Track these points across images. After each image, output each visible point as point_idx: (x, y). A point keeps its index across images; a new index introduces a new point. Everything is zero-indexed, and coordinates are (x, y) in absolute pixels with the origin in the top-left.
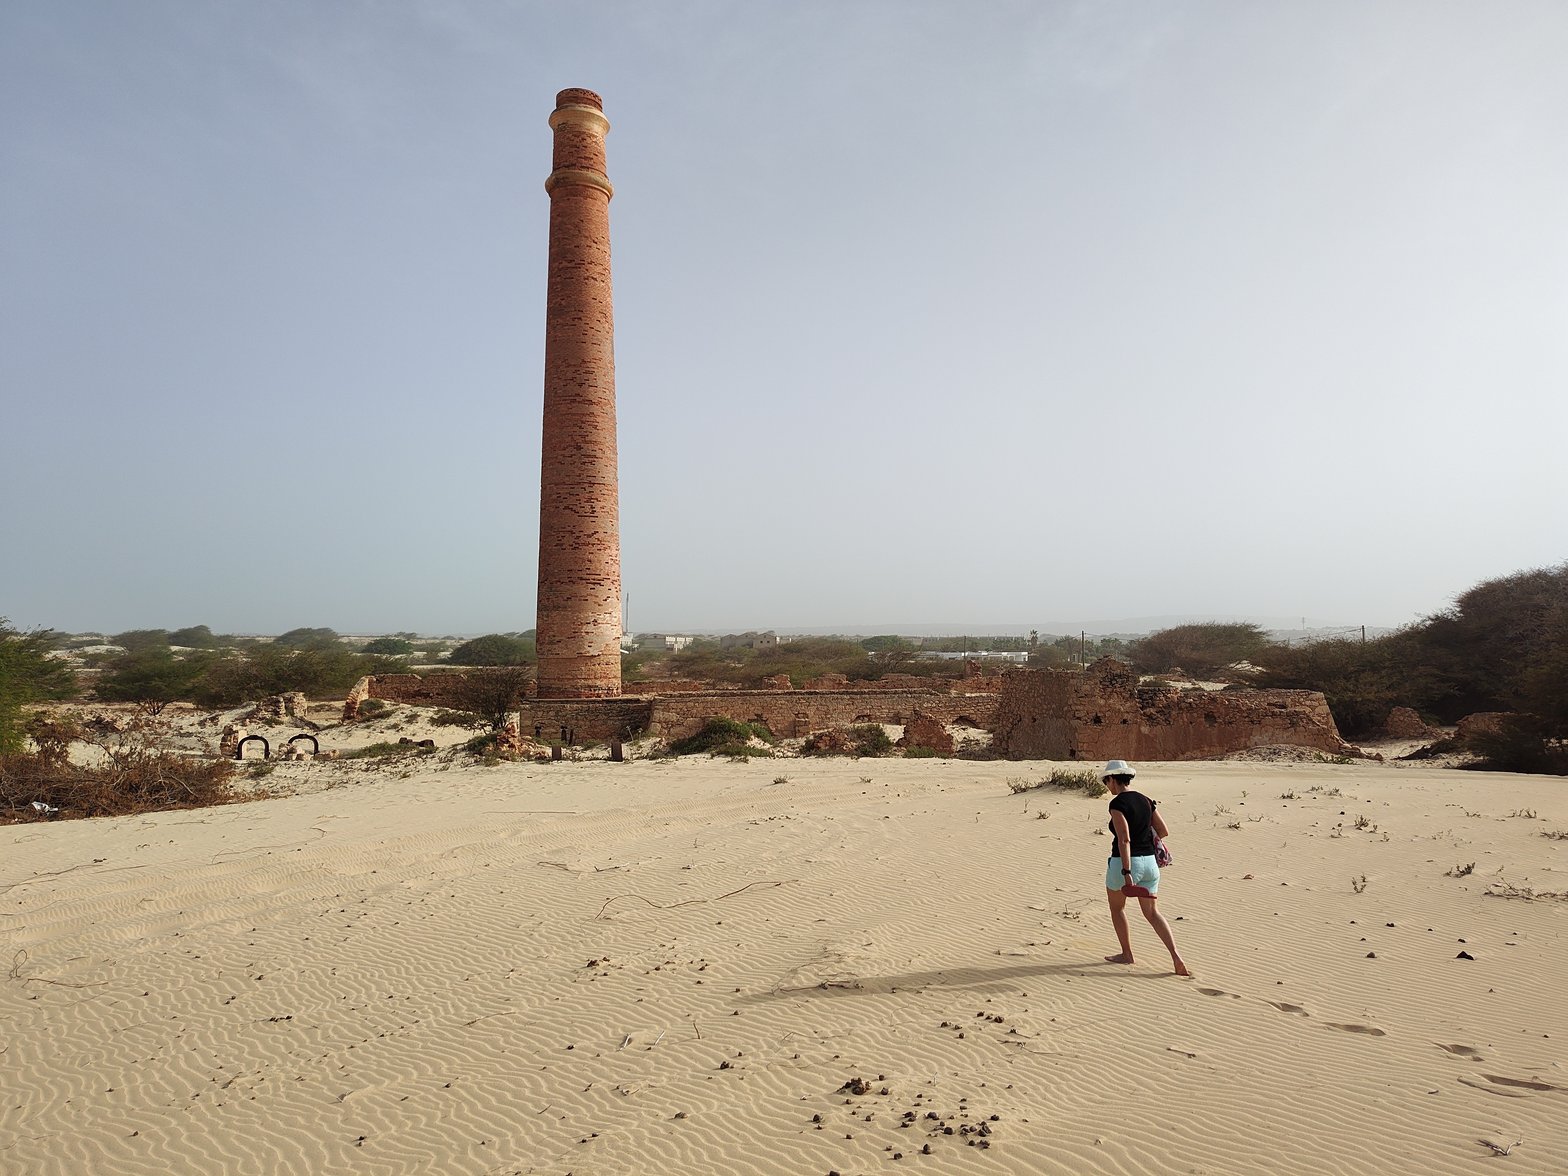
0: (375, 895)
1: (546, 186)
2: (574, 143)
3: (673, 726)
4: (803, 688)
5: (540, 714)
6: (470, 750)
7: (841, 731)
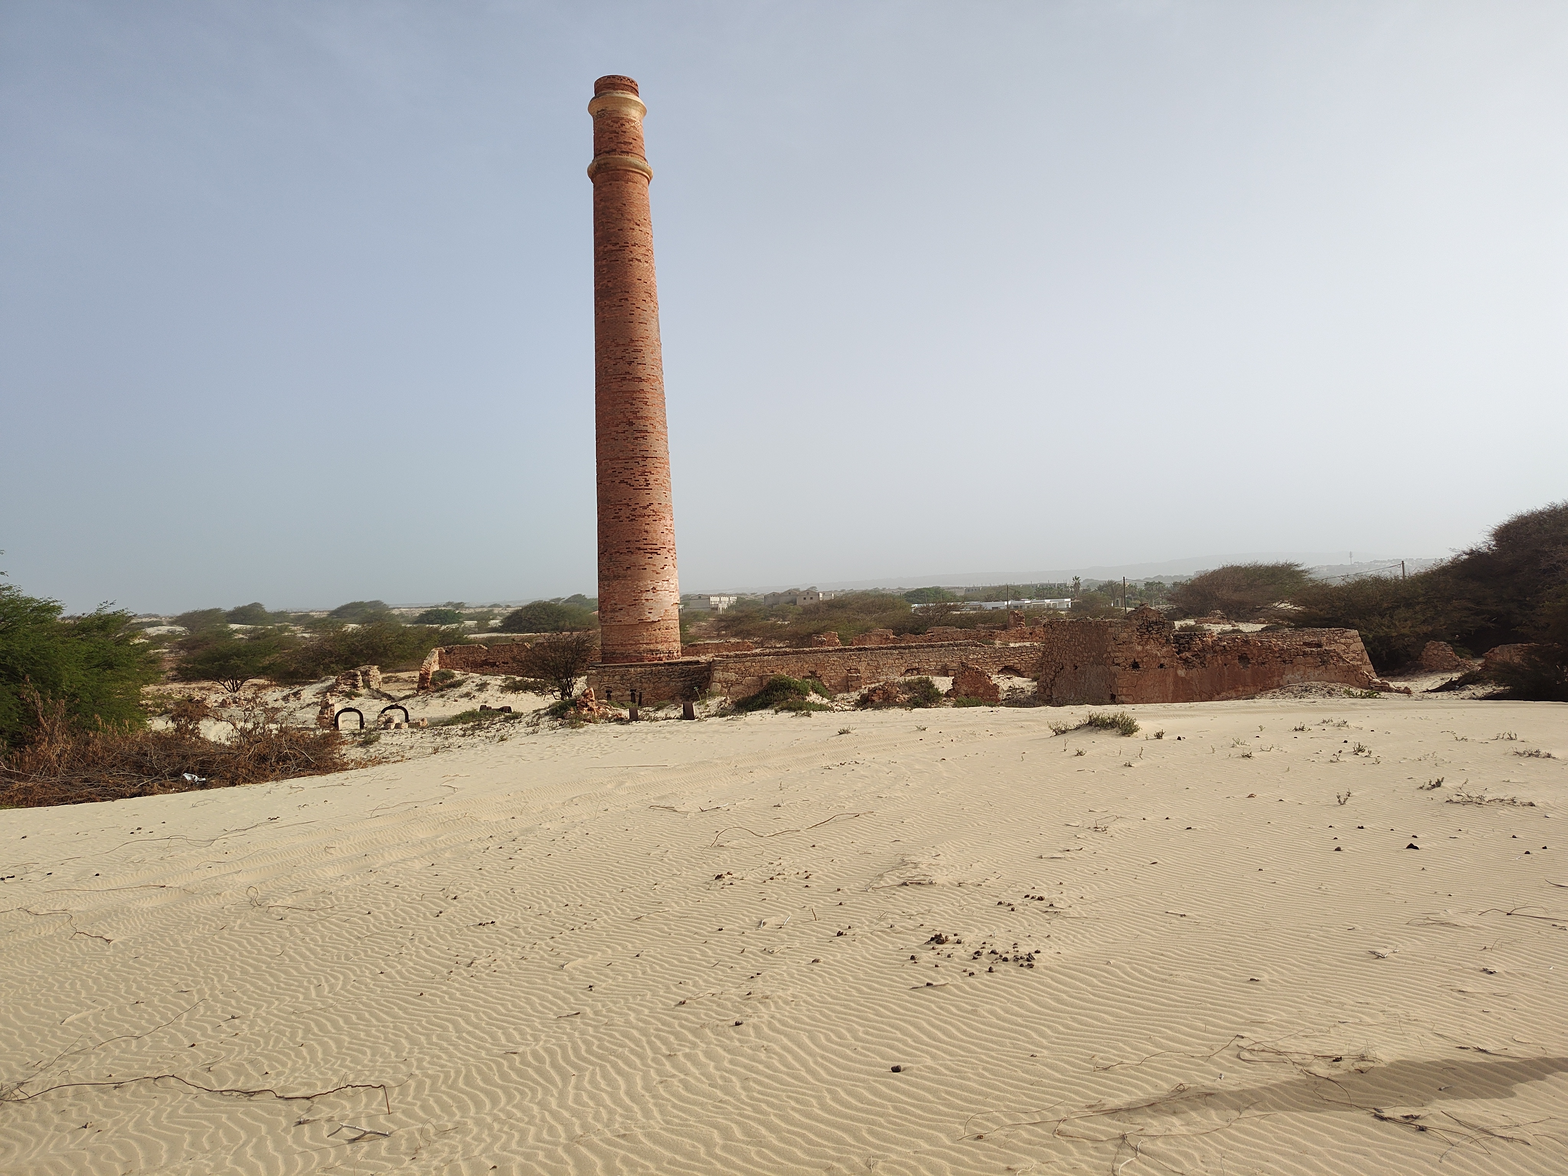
0: (522, 835)
1: (589, 172)
2: (614, 128)
3: (732, 685)
4: (852, 644)
5: (606, 678)
6: (553, 714)
7: (893, 685)
